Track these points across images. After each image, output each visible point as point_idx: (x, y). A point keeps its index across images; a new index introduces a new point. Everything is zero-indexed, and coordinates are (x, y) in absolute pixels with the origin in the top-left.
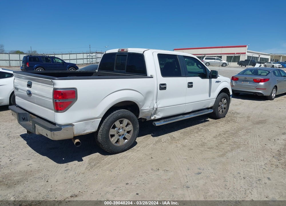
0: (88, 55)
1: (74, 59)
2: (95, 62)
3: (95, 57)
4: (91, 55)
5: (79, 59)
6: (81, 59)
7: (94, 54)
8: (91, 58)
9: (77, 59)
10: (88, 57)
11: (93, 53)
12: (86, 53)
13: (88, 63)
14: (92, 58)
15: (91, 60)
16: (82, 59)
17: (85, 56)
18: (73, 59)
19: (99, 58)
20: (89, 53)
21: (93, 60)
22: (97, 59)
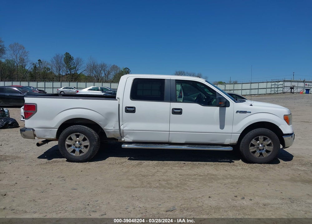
0: (274, 83)
1: (256, 89)
2: (282, 91)
3: (282, 86)
4: (276, 83)
5: (261, 89)
6: (263, 88)
7: (281, 83)
8: (276, 88)
9: (258, 89)
10: (273, 86)
11: (280, 81)
12: (270, 82)
13: (272, 93)
14: (278, 88)
15: (276, 89)
16: (265, 88)
17: (269, 85)
18: (254, 89)
19: (287, 87)
20: (274, 82)
21: (279, 89)
22: (284, 88)
